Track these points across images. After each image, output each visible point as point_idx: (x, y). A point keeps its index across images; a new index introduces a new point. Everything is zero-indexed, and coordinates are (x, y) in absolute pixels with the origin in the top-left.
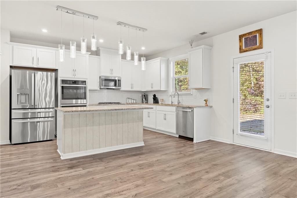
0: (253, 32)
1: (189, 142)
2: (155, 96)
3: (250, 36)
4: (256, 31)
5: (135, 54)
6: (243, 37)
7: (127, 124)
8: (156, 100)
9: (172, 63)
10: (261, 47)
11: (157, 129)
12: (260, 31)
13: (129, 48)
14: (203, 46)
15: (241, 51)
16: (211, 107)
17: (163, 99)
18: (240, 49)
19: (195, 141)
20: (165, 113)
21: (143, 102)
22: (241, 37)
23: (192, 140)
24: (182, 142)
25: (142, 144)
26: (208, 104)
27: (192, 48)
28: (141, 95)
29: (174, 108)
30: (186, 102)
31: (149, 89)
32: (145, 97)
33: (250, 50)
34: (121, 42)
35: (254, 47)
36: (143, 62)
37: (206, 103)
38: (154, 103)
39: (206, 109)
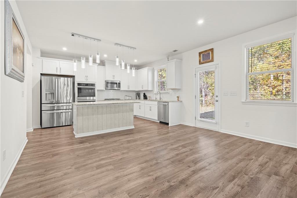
0: (207, 50)
1: (166, 126)
2: (144, 94)
3: (206, 53)
4: (210, 50)
5: (128, 65)
6: (201, 54)
7: (122, 113)
8: (145, 97)
9: (156, 71)
10: (212, 61)
11: (145, 117)
12: (212, 50)
13: (123, 61)
14: (175, 59)
15: (200, 63)
16: (181, 101)
17: (150, 97)
18: (200, 62)
19: (170, 125)
20: (150, 106)
21: (137, 99)
22: (200, 53)
23: (168, 124)
24: (161, 125)
25: (133, 127)
26: (179, 100)
27: (169, 61)
28: (135, 94)
29: (156, 103)
30: (165, 98)
31: (141, 89)
32: (138, 95)
33: (206, 63)
34: (117, 57)
35: (208, 60)
36: (134, 71)
37: (178, 99)
38: (144, 99)
39: (178, 104)
